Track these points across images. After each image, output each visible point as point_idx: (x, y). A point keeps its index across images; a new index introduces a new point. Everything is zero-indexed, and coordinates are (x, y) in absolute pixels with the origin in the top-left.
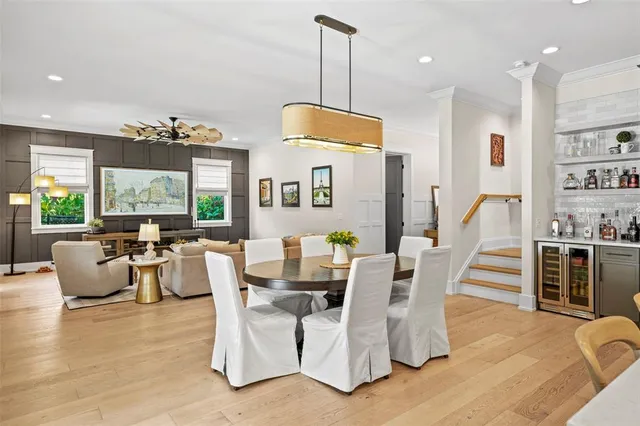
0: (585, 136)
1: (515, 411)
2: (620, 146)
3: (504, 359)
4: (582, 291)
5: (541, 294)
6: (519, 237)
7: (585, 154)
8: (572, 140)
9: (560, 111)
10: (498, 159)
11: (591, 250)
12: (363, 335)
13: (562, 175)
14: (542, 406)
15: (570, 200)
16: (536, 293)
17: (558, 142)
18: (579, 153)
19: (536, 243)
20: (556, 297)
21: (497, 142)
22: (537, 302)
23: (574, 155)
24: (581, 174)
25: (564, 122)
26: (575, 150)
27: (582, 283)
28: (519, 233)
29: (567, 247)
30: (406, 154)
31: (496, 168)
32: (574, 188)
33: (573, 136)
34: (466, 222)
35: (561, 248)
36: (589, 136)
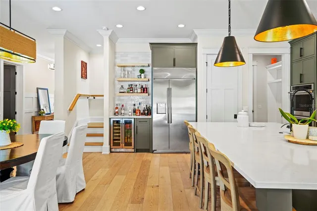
0: (127, 69)
1: (132, 203)
2: (141, 75)
3: (112, 180)
4: (129, 140)
5: (112, 144)
6: (102, 117)
7: (128, 77)
8: (123, 70)
9: (117, 56)
10: (84, 76)
11: (133, 120)
12: (43, 192)
13: (118, 86)
14: (140, 196)
15: (122, 98)
16: (110, 144)
17: (116, 70)
18: (126, 76)
19: (110, 119)
20: (118, 144)
21: (84, 65)
22: (111, 149)
23: (124, 77)
24: (126, 86)
25: (119, 62)
26: (124, 75)
27: (129, 136)
28: (103, 115)
29: (124, 119)
30: (18, 65)
31: (84, 80)
32: (124, 92)
33: (123, 68)
34: (70, 110)
35: (121, 121)
36: (130, 69)
